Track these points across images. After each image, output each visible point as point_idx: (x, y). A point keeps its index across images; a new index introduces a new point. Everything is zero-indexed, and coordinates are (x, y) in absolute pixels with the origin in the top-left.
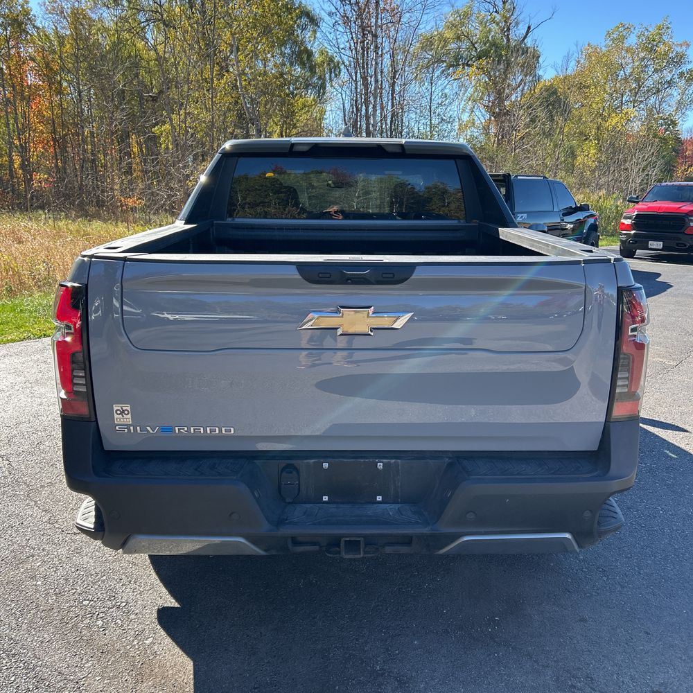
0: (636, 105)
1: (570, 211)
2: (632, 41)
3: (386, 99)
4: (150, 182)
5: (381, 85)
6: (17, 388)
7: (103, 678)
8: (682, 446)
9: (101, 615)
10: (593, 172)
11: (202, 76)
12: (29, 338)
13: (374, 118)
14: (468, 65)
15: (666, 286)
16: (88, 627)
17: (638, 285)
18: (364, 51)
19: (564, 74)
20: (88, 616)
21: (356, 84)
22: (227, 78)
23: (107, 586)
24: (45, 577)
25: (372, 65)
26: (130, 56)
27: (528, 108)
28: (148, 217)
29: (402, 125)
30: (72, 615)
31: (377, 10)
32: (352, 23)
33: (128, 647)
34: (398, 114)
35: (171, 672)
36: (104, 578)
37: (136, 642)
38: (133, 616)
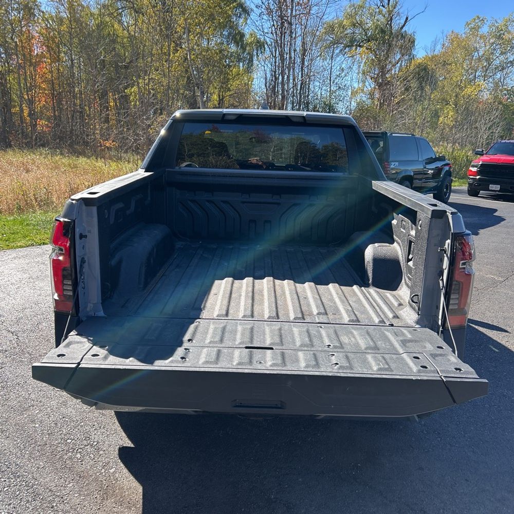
0: (486, 79)
1: (431, 161)
2: (485, 30)
3: (297, 71)
4: (122, 129)
5: (294, 60)
6: (23, 282)
7: (80, 495)
8: (503, 343)
9: (79, 450)
10: (451, 129)
11: (162, 51)
12: (32, 245)
13: (288, 86)
14: (360, 46)
15: (500, 219)
16: (70, 458)
17: (468, 232)
18: (282, 35)
19: (432, 54)
20: (71, 450)
21: (275, 59)
22: (180, 52)
23: (84, 429)
24: (41, 422)
25: (288, 45)
26: (109, 34)
27: (404, 80)
28: (119, 155)
29: (309, 92)
30: (59, 449)
31: (292, 4)
32: (274, 13)
33: (98, 474)
34: (306, 82)
35: (127, 493)
36: (82, 424)
37: (103, 471)
38: (101, 452)
